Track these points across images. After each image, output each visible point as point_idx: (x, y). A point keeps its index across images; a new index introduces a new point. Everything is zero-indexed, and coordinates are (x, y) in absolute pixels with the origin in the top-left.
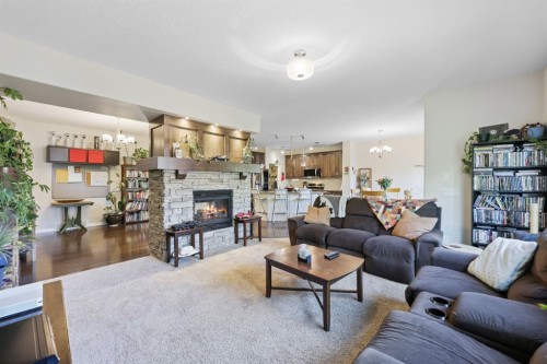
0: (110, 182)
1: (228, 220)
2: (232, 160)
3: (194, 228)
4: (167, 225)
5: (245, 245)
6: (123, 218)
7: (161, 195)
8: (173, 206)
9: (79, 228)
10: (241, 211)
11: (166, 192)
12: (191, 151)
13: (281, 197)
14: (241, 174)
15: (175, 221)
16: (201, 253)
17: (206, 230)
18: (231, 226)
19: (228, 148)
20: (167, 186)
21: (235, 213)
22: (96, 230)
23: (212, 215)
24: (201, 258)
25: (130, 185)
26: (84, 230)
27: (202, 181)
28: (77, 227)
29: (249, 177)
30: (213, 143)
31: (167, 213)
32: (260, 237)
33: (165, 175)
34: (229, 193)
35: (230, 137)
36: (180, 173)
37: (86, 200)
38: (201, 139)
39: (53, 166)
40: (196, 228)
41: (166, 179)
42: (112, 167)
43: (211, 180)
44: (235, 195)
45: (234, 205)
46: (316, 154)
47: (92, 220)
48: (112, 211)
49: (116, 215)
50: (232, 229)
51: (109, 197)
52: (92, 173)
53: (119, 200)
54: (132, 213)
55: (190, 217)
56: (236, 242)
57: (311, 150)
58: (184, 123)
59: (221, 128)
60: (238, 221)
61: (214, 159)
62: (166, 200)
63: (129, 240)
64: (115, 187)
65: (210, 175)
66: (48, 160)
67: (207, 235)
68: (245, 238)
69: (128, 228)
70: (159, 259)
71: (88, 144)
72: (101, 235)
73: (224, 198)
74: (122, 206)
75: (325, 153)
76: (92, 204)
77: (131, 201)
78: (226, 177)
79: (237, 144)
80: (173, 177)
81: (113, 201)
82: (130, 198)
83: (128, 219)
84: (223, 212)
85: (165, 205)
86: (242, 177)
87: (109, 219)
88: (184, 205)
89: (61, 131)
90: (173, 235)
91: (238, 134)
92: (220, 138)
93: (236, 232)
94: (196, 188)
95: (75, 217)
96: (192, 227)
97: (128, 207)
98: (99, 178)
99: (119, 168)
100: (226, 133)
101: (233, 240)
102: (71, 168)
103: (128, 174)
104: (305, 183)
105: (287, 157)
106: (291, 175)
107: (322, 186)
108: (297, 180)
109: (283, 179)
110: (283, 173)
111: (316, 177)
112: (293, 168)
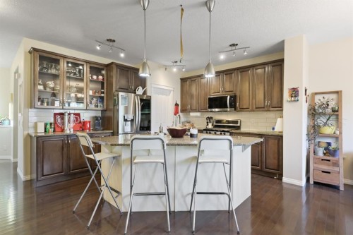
46: (228, 72)
75: (243, 70)
104: (210, 118)
105: (183, 80)
106: (189, 107)
107: (239, 125)
108: (198, 114)
109: (176, 113)
110: (177, 105)
111: (228, 109)
112: (192, 96)
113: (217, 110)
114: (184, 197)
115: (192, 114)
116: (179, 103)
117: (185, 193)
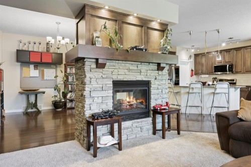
0: (56, 77)
1: (146, 111)
2: (150, 51)
3: (113, 118)
4: (88, 113)
5: (163, 137)
6: (65, 104)
7: (83, 83)
8: (93, 94)
9: (36, 110)
10: (159, 102)
11: (87, 80)
12: (111, 42)
13: (195, 91)
14: (159, 64)
15: (96, 109)
16: (119, 144)
17: (125, 120)
18: (148, 116)
19: (146, 38)
20: (88, 75)
21: (153, 104)
22: (47, 112)
23: (131, 105)
24: (120, 149)
25: (70, 79)
26: (39, 112)
27: (122, 72)
28: (34, 110)
29: (167, 68)
30: (132, 34)
31: (88, 101)
32: (178, 130)
33: (87, 63)
34: (147, 84)
35: (148, 28)
36: (100, 61)
37: (41, 90)
38: (121, 29)
39: (21, 65)
40: (114, 118)
41: (87, 68)
42: (58, 66)
43: (129, 70)
44: (153, 86)
45: (152, 96)
46: (228, 51)
47: (45, 105)
48: (57, 99)
49: (60, 101)
50: (150, 120)
51: (56, 88)
52: (45, 70)
53: (62, 90)
54: (71, 101)
55: (109, 106)
56: (154, 133)
57: (224, 46)
58: (104, 13)
59: (140, 19)
60: (156, 112)
61: (132, 48)
62: (87, 88)
63: (69, 121)
64: (60, 81)
65: (128, 65)
66: (18, 61)
67: (125, 124)
68: (163, 130)
69: (69, 112)
70: (82, 145)
71: (42, 48)
72: (51, 116)
73: (142, 89)
74: (65, 95)
75: (238, 49)
76: (44, 93)
77: (71, 92)
78: (144, 67)
79: (155, 35)
80: (94, 66)
81: (59, 91)
82: (70, 89)
83: (69, 105)
84: (141, 103)
85: (86, 93)
86: (160, 68)
87: (56, 105)
88: (104, 94)
89: (25, 39)
90: (92, 124)
91: (155, 25)
92: (139, 28)
93: (154, 123)
94: (115, 78)
95: (34, 102)
96: (111, 117)
97: (68, 96)
98: (50, 73)
99: (63, 66)
100: (144, 24)
101: (151, 131)
102: (32, 67)
103: (68, 70)
104: (215, 79)
105: (196, 55)
106: (200, 72)
107: (235, 82)
108: (207, 76)
109: (192, 75)
110: (192, 70)
111: (228, 73)
112: (202, 65)
113: (219, 73)
114: (207, 108)
115: (202, 76)
116: (193, 69)
117: (208, 107)
